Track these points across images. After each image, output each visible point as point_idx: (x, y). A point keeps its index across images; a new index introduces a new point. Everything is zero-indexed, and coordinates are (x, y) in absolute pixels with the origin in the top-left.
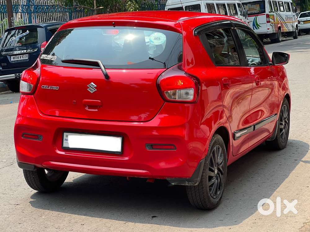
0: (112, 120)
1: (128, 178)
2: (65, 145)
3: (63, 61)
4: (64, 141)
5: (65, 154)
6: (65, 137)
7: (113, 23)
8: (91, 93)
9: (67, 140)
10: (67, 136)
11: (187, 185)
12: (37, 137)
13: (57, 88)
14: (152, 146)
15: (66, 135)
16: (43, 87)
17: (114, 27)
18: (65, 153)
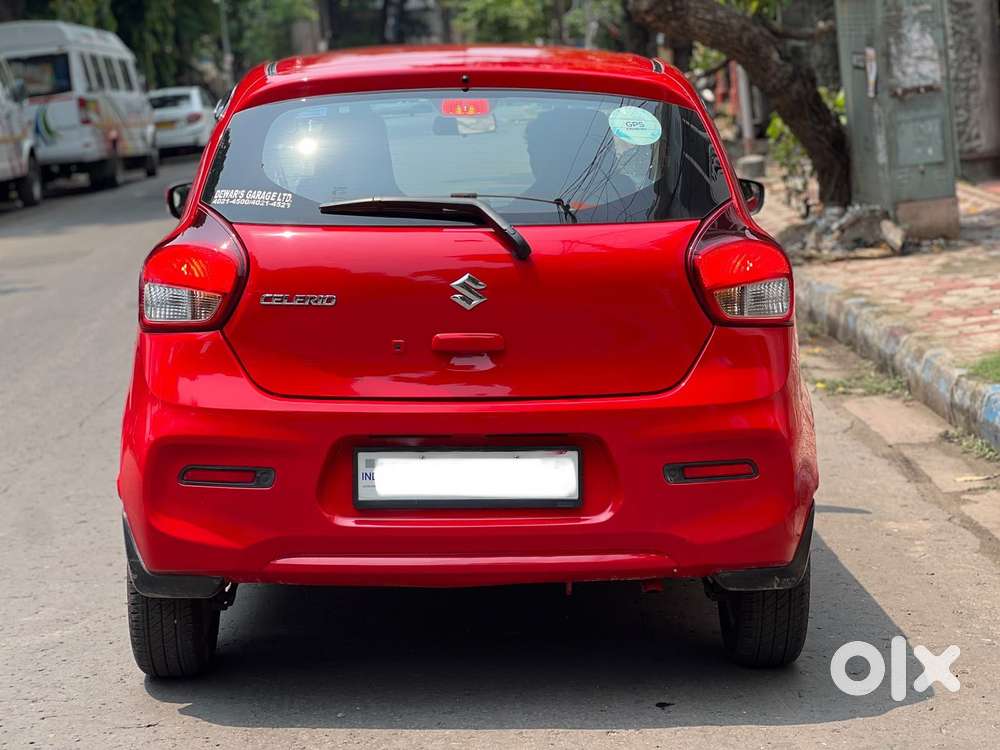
0: (546, 395)
1: (569, 588)
2: (364, 494)
3: (326, 210)
4: (361, 483)
5: (354, 525)
6: (362, 468)
7: (464, 77)
8: (466, 309)
9: (371, 477)
10: (371, 464)
11: (776, 588)
12: (250, 475)
13: (329, 300)
14: (683, 469)
15: (367, 461)
16: (267, 299)
17: (465, 90)
18: (356, 522)
